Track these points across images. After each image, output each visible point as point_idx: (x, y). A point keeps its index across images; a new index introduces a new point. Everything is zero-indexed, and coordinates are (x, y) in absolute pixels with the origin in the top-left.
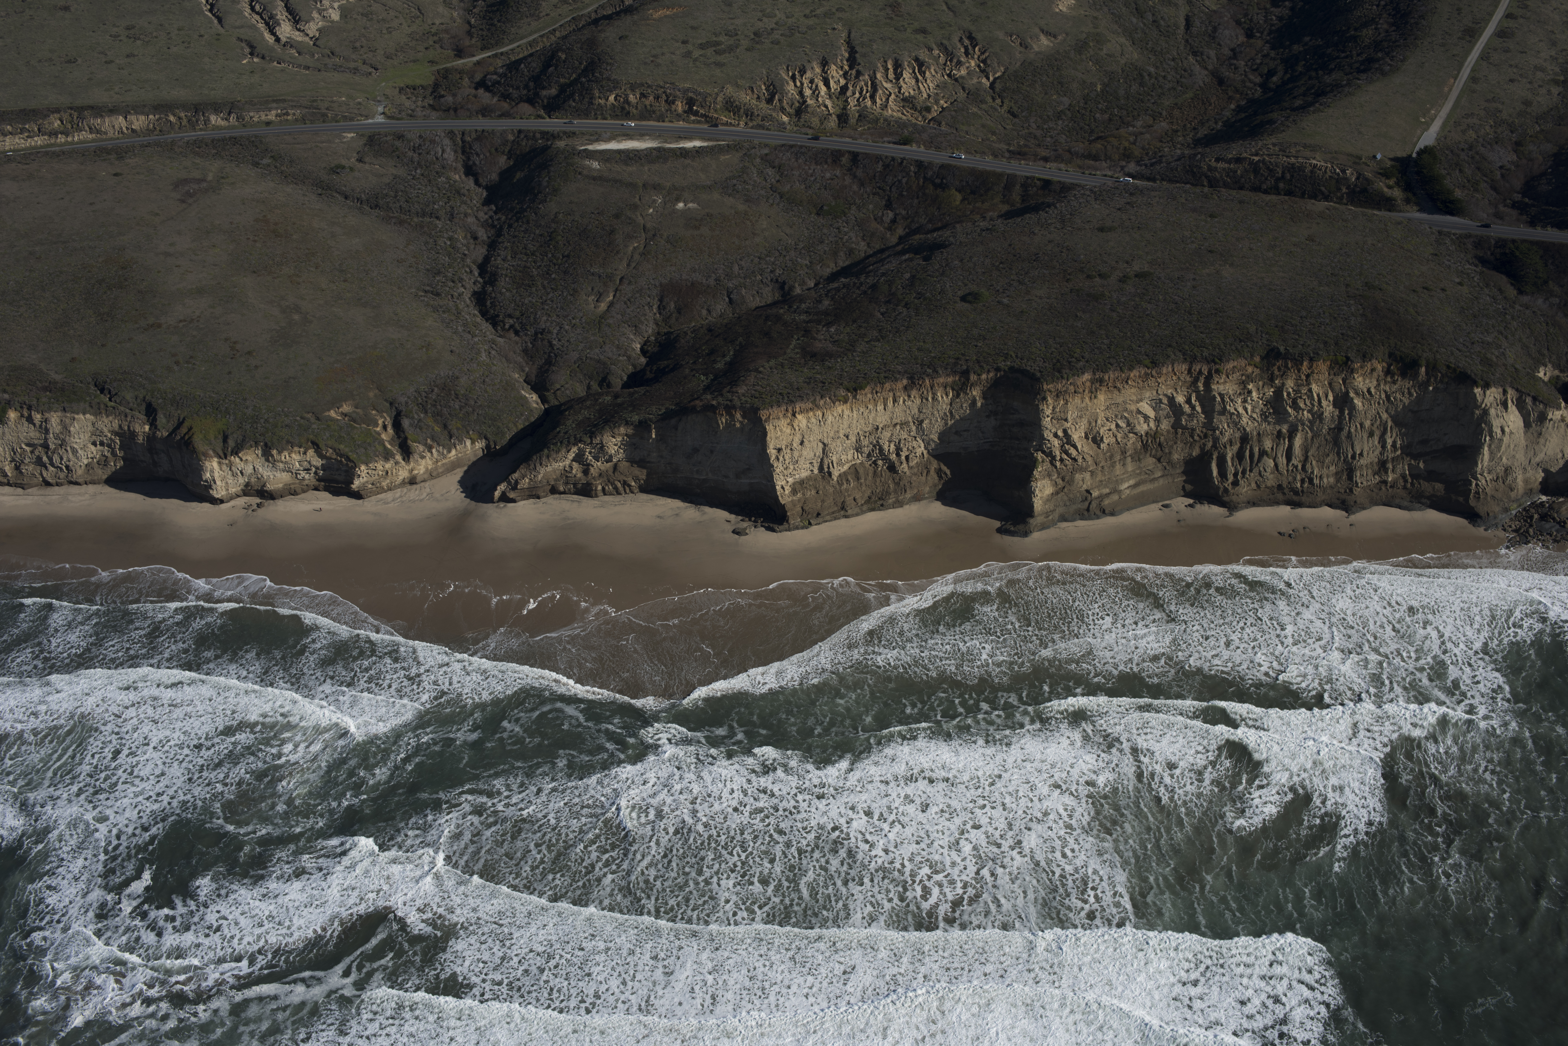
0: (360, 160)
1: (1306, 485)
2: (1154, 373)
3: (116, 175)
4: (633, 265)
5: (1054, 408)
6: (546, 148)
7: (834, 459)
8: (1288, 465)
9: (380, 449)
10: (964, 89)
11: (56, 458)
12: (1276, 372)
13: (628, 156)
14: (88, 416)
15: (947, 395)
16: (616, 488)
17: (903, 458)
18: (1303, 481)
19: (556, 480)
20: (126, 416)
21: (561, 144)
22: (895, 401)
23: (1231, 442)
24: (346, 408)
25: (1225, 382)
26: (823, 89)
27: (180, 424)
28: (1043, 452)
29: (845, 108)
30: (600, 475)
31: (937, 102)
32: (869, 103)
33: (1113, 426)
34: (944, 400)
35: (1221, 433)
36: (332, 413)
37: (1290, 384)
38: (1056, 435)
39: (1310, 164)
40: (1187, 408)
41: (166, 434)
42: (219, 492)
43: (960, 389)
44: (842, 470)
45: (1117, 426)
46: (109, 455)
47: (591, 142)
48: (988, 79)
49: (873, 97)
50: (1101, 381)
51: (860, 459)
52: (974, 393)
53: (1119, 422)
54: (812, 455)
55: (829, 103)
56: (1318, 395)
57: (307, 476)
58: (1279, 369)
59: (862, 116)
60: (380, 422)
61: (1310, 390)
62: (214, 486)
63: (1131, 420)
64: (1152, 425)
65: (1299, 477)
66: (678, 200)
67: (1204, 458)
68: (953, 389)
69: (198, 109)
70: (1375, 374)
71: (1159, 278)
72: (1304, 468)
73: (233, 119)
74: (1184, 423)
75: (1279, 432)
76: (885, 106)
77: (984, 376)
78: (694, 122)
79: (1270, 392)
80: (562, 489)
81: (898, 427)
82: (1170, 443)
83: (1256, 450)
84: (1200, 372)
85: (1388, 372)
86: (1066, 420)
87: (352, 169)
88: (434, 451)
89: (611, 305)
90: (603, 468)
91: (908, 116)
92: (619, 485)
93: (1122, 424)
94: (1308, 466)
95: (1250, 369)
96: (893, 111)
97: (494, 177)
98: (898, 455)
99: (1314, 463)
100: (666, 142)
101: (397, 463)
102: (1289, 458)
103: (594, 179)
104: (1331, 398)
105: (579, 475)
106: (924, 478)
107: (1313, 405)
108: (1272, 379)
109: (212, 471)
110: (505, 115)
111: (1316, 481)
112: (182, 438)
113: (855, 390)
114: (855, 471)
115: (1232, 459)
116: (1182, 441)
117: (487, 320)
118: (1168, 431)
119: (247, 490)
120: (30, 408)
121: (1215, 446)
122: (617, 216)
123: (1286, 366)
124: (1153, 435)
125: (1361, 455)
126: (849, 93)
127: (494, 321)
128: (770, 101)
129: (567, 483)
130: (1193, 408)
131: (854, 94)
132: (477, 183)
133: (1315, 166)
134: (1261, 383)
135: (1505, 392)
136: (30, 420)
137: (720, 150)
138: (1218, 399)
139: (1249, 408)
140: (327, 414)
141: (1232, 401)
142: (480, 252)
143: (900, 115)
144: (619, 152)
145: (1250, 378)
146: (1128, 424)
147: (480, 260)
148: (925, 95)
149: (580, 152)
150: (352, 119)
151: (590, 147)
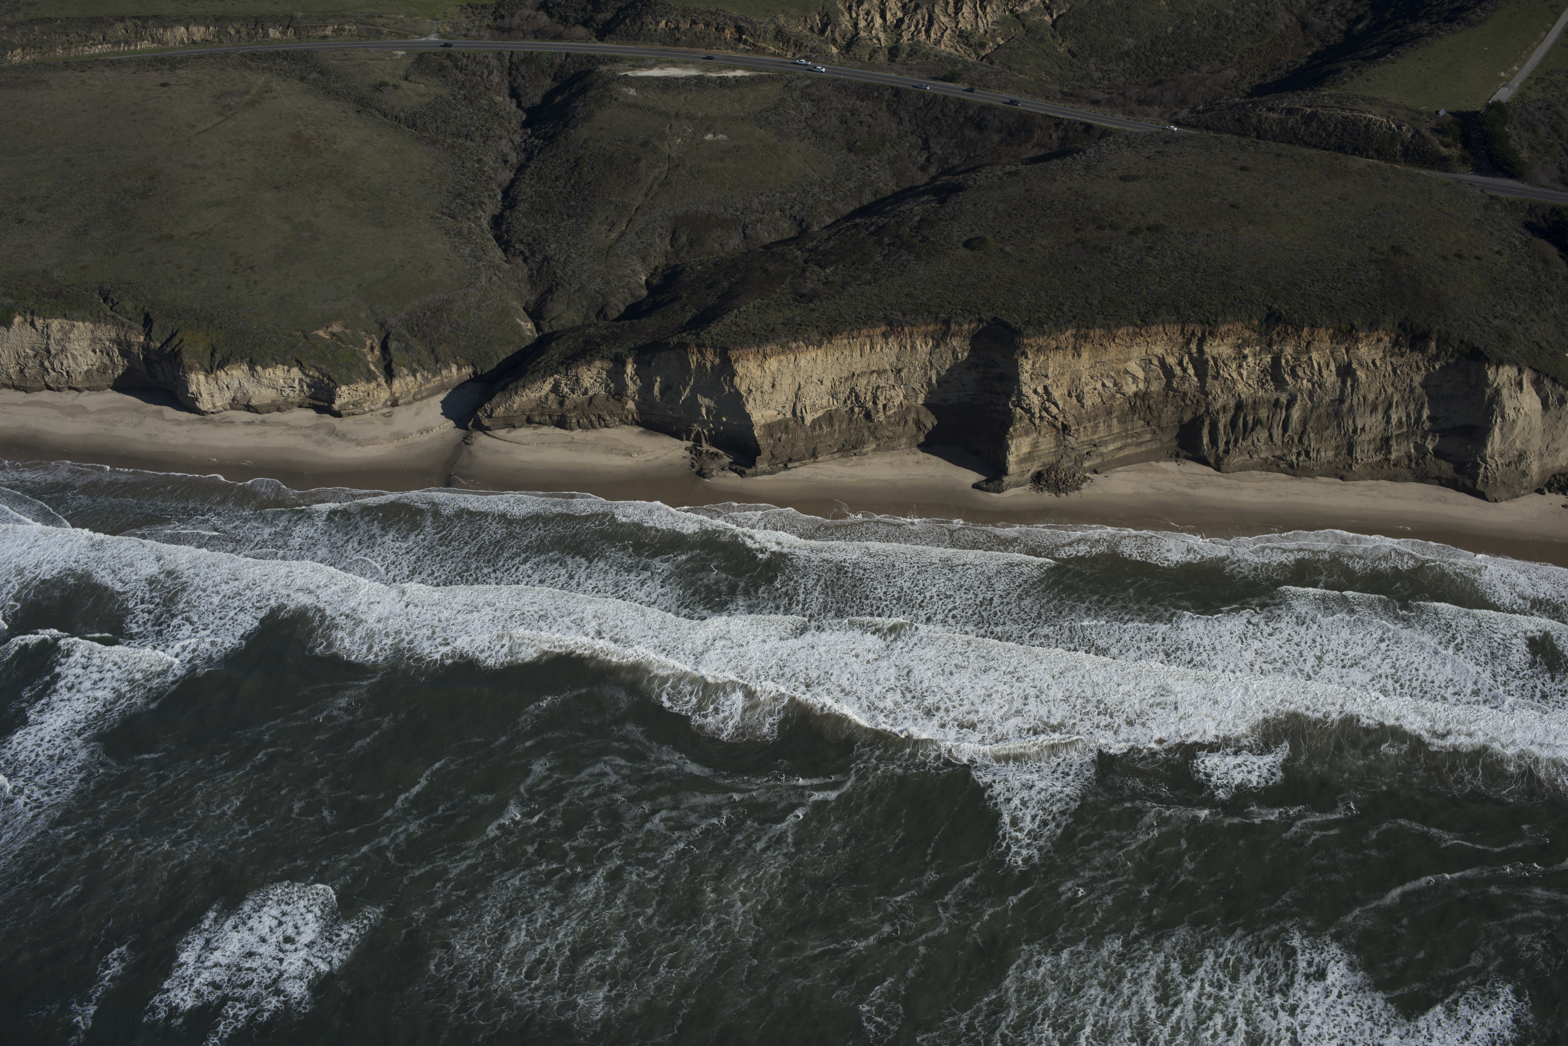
0: (406, 79)
1: (1301, 458)
2: (1143, 332)
3: (163, 85)
4: (651, 195)
5: (1034, 364)
6: (589, 72)
7: (808, 403)
8: (1283, 436)
9: (364, 370)
10: (1024, 26)
11: (57, 364)
12: (1275, 337)
13: (667, 83)
14: (87, 324)
15: (927, 345)
16: (591, 422)
17: (880, 406)
18: (1299, 454)
19: (531, 410)
20: (123, 326)
21: (603, 69)
22: (872, 348)
23: (1224, 408)
24: (336, 328)
25: (1219, 345)
26: (878, 21)
27: (173, 335)
28: (1022, 408)
29: (898, 41)
30: (575, 407)
31: (993, 38)
32: (923, 36)
33: (1099, 385)
34: (923, 349)
35: (1214, 399)
36: (321, 333)
37: (1289, 350)
38: (1035, 392)
39: (1365, 118)
40: (1178, 370)
41: (158, 345)
42: (205, 404)
43: (940, 339)
44: (816, 416)
45: (1103, 385)
46: (108, 363)
47: (634, 67)
48: (1051, 16)
49: (928, 31)
50: (1086, 337)
51: (835, 405)
52: (954, 343)
53: (1106, 381)
54: (784, 398)
55: (882, 36)
56: (1319, 364)
57: (291, 394)
58: (1279, 334)
59: (914, 51)
60: (369, 342)
61: (1310, 358)
62: (200, 399)
63: (1118, 381)
64: (1141, 386)
65: (1294, 450)
66: (708, 130)
67: (1195, 424)
68: (933, 338)
69: (259, 22)
70: (1381, 345)
71: (1172, 232)
72: (1300, 440)
73: (290, 32)
74: (1175, 385)
75: (1277, 400)
76: (938, 42)
77: (966, 327)
78: (742, 51)
79: (1268, 358)
80: (537, 419)
81: (875, 375)
82: (1160, 406)
83: (1250, 419)
84: (1193, 334)
85: (1396, 343)
86: (1046, 376)
87: (396, 87)
88: (418, 375)
89: (623, 234)
90: (578, 401)
91: (962, 52)
92: (594, 418)
93: (1109, 384)
94: (1305, 438)
95: (1247, 334)
96: (946, 47)
97: (537, 100)
98: (875, 403)
99: (1312, 435)
100: (708, 70)
101: (379, 385)
102: (1285, 429)
103: (629, 106)
104: (1333, 367)
105: (555, 407)
106: (901, 428)
107: (1313, 374)
108: (1270, 345)
109: (198, 384)
110: (557, 37)
111: (1313, 455)
112: (173, 350)
113: (831, 334)
114: (829, 417)
115: (1225, 426)
116: (1172, 405)
117: (500, 245)
118: (1159, 394)
119: (234, 404)
120: (32, 313)
121: (1207, 411)
122: (645, 144)
123: (1286, 332)
124: (1142, 396)
125: (1363, 429)
126: (904, 27)
127: (505, 246)
128: (822, 31)
129: (542, 414)
130: (1184, 370)
131: (909, 27)
132: (519, 106)
133: (1370, 120)
134: (1258, 348)
135: (1520, 371)
136: (32, 324)
137: (761, 80)
138: (1211, 362)
139: (1245, 373)
140: (315, 332)
141: (1226, 365)
142: (506, 176)
143: (953, 51)
144: (658, 79)
145: (1246, 343)
146: (1115, 384)
147: (506, 184)
148: (982, 31)
149: (619, 78)
150: (406, 37)
151: (630, 74)
